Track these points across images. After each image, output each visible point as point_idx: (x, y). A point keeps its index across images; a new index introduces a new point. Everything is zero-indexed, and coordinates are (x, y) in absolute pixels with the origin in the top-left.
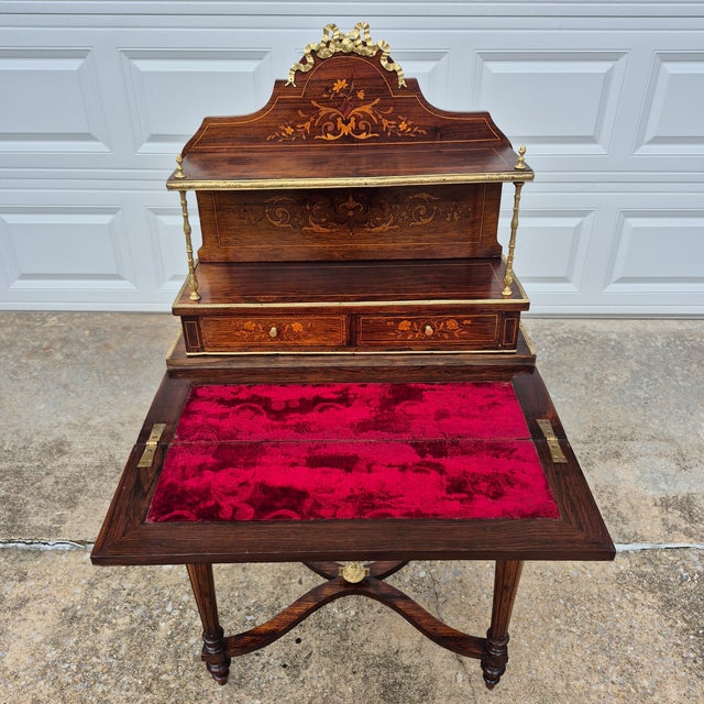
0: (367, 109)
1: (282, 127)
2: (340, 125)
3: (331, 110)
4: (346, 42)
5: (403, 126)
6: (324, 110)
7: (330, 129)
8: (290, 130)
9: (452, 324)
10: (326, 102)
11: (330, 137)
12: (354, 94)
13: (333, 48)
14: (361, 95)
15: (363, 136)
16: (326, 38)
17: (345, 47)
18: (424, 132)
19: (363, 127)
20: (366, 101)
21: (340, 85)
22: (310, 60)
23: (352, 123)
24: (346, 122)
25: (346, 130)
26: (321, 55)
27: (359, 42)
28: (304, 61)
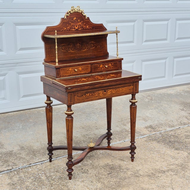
0: (80, 23)
1: (64, 28)
2: (75, 27)
3: (74, 24)
4: (76, 10)
5: (87, 27)
6: (72, 24)
7: (73, 28)
8: (65, 28)
9: (110, 65)
10: (72, 22)
11: (74, 30)
13: (73, 11)
14: (79, 21)
15: (80, 29)
16: (72, 9)
18: (91, 28)
19: (80, 27)
21: (75, 18)
22: (69, 13)
24: (77, 26)
25: (77, 28)
26: (71, 12)
27: (78, 10)
28: (68, 13)
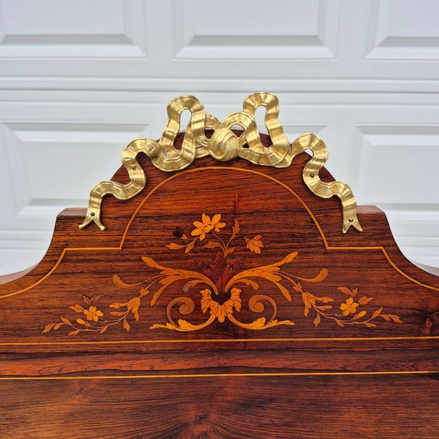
0: (268, 272)
1: (78, 308)
2: (207, 302)
3: (187, 274)
4: (221, 136)
5: (348, 307)
6: (171, 275)
7: (183, 310)
8: (94, 314)
10: (176, 259)
11: (185, 326)
12: (240, 241)
13: (190, 149)
14: (255, 246)
15: (259, 324)
16: (174, 128)
17: (219, 148)
18: (397, 319)
19: (259, 308)
20: (266, 256)
22: (138, 175)
23: (235, 300)
24: (222, 298)
25: (220, 313)
26: (164, 163)
27: (253, 136)
28: (121, 176)
